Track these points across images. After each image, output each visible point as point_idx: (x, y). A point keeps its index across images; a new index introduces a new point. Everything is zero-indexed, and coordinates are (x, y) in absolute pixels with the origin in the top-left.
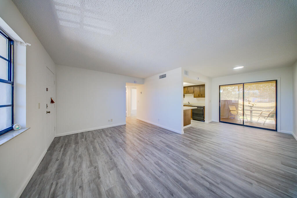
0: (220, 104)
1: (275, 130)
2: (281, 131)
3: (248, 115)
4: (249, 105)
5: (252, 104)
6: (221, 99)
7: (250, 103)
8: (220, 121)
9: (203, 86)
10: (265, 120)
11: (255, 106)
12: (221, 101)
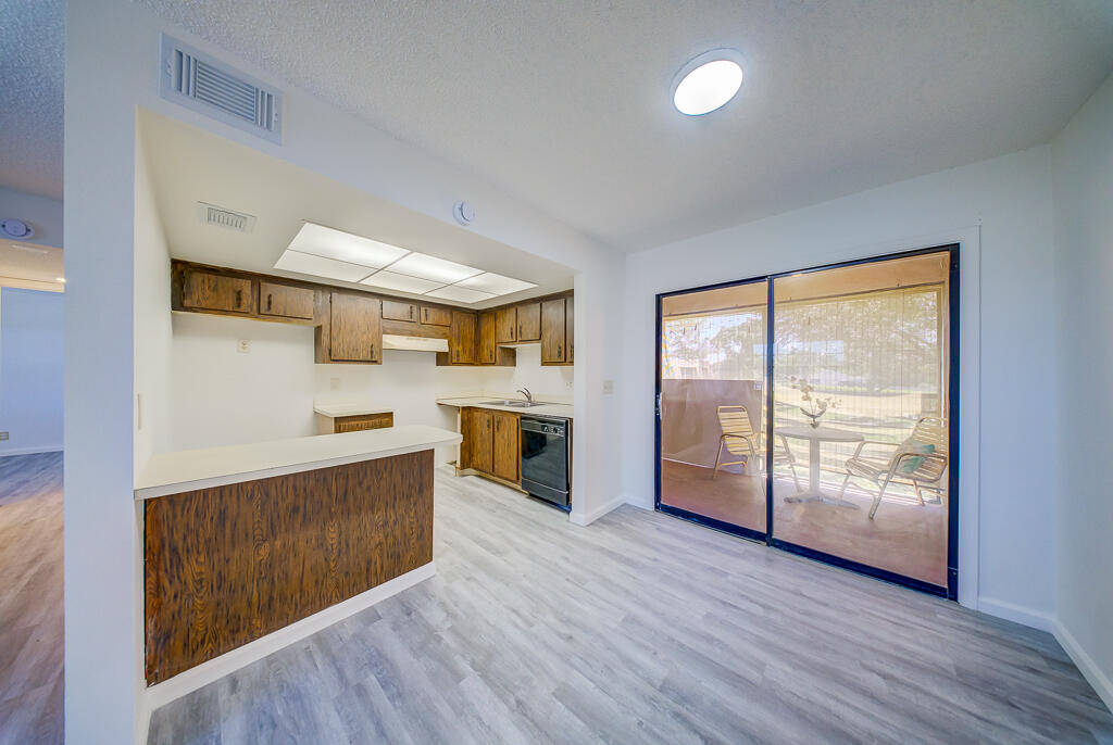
0: (657, 406)
1: (943, 589)
2: (982, 599)
3: (802, 456)
4: (806, 405)
5: (817, 400)
6: (665, 376)
7: (807, 398)
8: (659, 507)
9: (566, 296)
10: (876, 488)
11: (833, 411)
12: (663, 385)
